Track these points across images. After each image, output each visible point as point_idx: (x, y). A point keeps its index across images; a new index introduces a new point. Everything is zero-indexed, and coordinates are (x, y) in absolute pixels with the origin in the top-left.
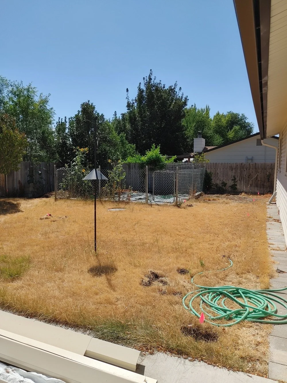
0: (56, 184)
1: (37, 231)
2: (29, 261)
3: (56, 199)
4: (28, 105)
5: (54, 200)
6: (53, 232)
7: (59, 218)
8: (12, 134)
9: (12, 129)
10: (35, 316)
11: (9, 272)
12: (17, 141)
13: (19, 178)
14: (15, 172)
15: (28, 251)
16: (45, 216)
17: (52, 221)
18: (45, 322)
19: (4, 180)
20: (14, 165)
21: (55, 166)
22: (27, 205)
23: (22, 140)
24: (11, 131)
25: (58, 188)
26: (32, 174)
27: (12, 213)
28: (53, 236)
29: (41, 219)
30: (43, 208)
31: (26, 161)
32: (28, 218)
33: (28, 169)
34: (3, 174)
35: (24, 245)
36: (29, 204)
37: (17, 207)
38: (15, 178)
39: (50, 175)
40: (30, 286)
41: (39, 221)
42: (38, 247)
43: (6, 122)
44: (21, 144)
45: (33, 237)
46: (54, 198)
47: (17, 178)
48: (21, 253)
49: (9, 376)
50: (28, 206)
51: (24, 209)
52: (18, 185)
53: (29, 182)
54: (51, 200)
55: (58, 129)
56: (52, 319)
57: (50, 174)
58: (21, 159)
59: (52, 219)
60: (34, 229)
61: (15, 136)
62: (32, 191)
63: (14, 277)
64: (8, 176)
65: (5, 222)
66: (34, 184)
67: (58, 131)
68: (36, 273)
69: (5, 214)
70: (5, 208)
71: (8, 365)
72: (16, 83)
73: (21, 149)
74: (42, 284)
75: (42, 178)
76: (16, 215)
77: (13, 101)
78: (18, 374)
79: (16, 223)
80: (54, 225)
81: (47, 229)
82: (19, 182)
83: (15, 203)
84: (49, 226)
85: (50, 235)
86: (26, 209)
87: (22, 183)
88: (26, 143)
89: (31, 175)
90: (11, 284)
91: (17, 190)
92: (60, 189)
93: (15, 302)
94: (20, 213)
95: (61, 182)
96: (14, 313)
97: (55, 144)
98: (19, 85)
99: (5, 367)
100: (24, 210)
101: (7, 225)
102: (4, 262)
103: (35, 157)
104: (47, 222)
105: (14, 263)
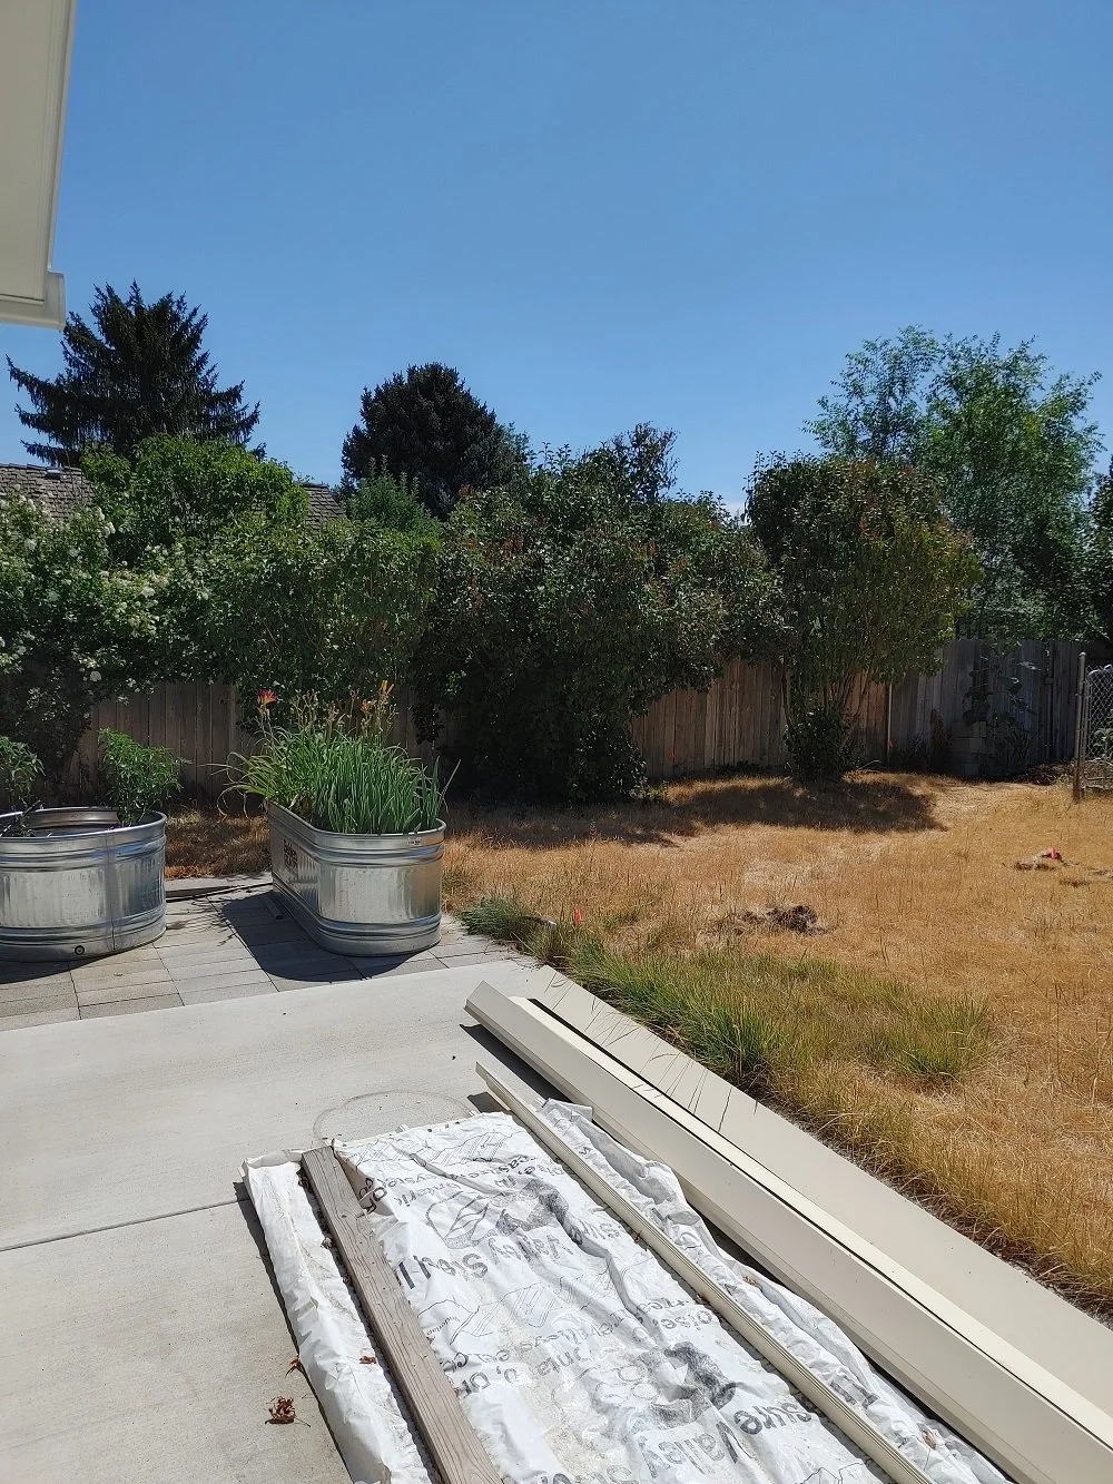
0: (1080, 733)
1: (1009, 915)
2: (984, 1025)
3: (1078, 794)
4: (1002, 422)
5: (1069, 795)
6: (1073, 929)
7: (1094, 873)
8: (927, 537)
9: (927, 519)
10: (1021, 1258)
11: (915, 1053)
12: (942, 564)
13: (935, 703)
14: (922, 678)
15: (976, 988)
16: (1036, 859)
17: (1064, 882)
18: (1068, 1297)
19: (883, 704)
20: (920, 653)
21: (1083, 658)
22: (958, 805)
23: (961, 558)
24: (925, 527)
25: (1091, 746)
26: (984, 688)
27: (905, 828)
28: (1075, 944)
29: (1019, 867)
30: (1024, 825)
31: (965, 638)
32: (966, 857)
33: (970, 669)
34: (882, 687)
35: (961, 960)
36: (968, 803)
37: (923, 809)
38: (920, 700)
39: (1055, 693)
40: (995, 1129)
41: (1017, 873)
42: (1019, 979)
43: (908, 497)
44: (955, 575)
45: (995, 936)
46: (1071, 786)
47: (926, 700)
48: (948, 989)
49: (940, 1461)
50: (965, 809)
51: (949, 820)
52: (929, 728)
53: (969, 718)
54: (1059, 792)
55: (1105, 505)
56: (1097, 1297)
57: (1055, 688)
58: (950, 629)
59: (1067, 873)
60: (996, 903)
61: (936, 546)
62: (978, 754)
63: (934, 1076)
64: (897, 695)
65: (885, 861)
66: (987, 725)
67: (1103, 512)
68: (1016, 1083)
69: (882, 831)
70: (881, 809)
71: (929, 1414)
72: (974, 345)
73: (954, 593)
74: (1046, 1137)
75: (1022, 706)
76: (922, 839)
77: (947, 414)
78: (968, 1469)
79: (923, 868)
80: (1076, 903)
81: (1049, 913)
82: (933, 713)
83: (918, 792)
84: (1053, 899)
85: (1065, 941)
86: (955, 819)
87: (944, 722)
88: (973, 567)
89: (979, 693)
90: (921, 1097)
91: (924, 745)
92: (1098, 751)
93: (944, 1175)
94: (934, 833)
95: (1105, 724)
96: (943, 1218)
97: (1086, 566)
98: (983, 352)
99: (921, 1418)
100: (949, 824)
101: (894, 872)
102: (894, 1009)
103: (1000, 620)
104: (1047, 882)
105: (929, 1022)
